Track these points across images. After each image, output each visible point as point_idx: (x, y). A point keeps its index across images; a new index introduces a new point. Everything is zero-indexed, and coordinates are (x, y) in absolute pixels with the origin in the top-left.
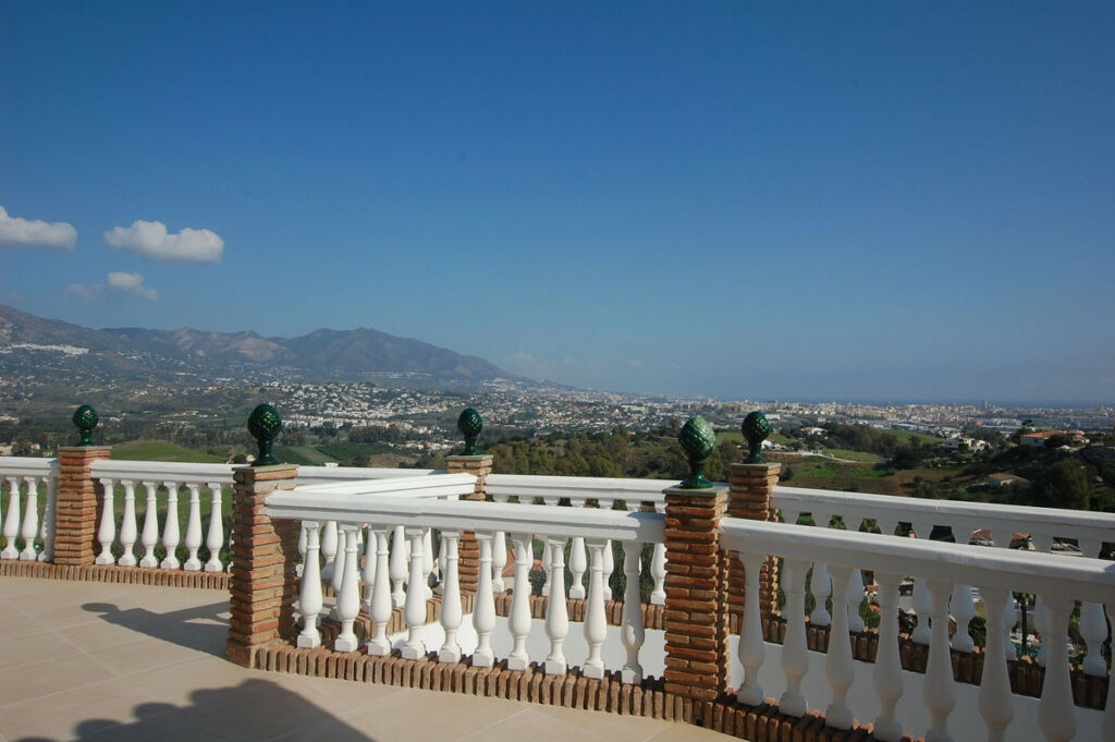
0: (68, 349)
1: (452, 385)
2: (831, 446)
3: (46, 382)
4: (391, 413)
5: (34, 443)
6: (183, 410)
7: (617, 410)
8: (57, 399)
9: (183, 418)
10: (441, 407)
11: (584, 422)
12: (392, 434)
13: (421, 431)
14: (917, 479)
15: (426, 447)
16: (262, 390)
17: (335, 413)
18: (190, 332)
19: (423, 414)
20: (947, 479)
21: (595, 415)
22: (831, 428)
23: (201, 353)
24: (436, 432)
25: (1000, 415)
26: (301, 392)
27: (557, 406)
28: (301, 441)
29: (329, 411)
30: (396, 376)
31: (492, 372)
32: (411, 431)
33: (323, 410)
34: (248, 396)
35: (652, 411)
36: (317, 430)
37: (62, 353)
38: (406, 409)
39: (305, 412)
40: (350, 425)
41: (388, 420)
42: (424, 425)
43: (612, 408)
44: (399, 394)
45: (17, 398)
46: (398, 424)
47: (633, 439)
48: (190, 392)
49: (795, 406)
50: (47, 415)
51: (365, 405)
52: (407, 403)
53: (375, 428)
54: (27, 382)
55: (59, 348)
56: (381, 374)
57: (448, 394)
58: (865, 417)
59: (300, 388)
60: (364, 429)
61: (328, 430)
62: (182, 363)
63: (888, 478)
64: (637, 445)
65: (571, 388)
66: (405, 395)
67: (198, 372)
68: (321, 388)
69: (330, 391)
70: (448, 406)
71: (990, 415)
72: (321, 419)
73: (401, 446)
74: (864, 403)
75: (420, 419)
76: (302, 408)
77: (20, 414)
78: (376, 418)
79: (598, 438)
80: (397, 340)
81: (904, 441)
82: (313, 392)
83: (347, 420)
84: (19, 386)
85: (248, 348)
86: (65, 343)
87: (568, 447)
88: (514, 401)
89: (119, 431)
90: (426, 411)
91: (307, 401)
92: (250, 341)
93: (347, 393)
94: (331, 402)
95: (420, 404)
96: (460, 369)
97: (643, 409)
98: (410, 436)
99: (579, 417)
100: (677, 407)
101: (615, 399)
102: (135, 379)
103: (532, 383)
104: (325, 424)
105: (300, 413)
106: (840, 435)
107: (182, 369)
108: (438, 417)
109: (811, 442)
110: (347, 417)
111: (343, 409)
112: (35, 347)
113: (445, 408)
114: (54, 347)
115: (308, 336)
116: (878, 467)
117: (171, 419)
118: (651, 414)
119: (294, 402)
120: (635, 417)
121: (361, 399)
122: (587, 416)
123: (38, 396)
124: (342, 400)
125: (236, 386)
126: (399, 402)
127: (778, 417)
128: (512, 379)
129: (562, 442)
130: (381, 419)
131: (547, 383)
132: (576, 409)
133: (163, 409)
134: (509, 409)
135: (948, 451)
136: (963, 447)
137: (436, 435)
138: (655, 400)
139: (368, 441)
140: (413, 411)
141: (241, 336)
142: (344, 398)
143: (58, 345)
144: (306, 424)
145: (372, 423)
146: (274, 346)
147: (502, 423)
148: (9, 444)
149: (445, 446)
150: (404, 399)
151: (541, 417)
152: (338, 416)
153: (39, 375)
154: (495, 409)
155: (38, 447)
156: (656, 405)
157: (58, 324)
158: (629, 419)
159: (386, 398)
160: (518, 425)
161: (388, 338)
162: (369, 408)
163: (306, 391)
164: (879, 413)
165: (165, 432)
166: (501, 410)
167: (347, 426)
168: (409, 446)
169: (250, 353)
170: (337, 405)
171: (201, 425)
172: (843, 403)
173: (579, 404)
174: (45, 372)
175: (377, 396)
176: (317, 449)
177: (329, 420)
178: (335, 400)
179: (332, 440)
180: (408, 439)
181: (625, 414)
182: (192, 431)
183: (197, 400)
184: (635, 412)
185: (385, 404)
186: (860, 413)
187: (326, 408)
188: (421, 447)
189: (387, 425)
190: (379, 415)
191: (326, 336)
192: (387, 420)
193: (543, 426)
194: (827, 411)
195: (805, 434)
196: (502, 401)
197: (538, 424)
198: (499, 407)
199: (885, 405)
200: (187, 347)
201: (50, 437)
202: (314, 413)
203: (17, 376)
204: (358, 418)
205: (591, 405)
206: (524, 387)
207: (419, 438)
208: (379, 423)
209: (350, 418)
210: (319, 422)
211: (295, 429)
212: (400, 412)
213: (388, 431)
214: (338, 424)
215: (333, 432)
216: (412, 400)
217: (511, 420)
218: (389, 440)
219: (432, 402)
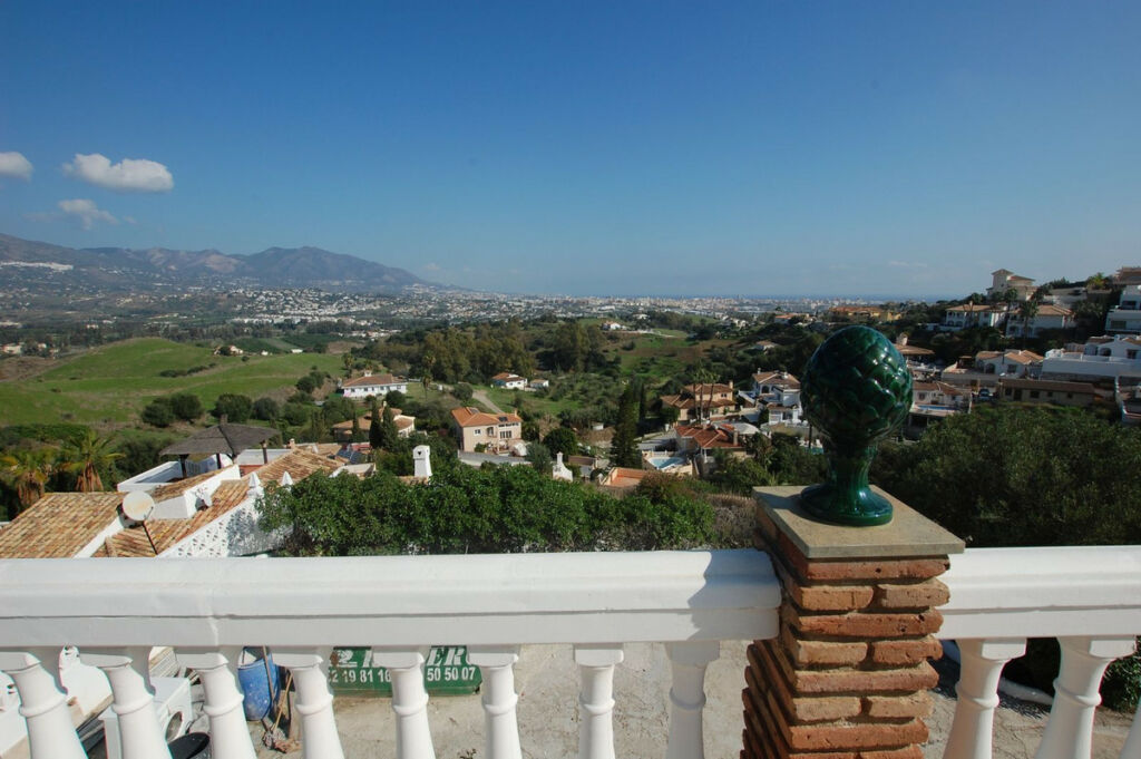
0: (54, 266)
1: (381, 289)
2: (653, 327)
3: (40, 293)
4: (337, 311)
5: (41, 342)
6: (164, 313)
7: (504, 305)
8: (52, 307)
9: (166, 320)
10: (375, 306)
11: (482, 313)
12: (340, 327)
14: (713, 347)
15: (368, 335)
16: (230, 296)
18: (161, 250)
19: (362, 312)
20: (730, 346)
21: (490, 309)
22: (651, 314)
23: (173, 267)
24: (374, 324)
25: (748, 304)
26: (262, 297)
27: (462, 304)
28: (269, 335)
29: (287, 311)
30: (337, 283)
31: (411, 279)
32: (355, 324)
33: (282, 310)
34: (219, 300)
35: (529, 305)
36: (280, 326)
37: (51, 270)
38: (348, 308)
39: (268, 312)
40: (306, 321)
41: (335, 316)
42: (363, 319)
43: (501, 304)
44: (342, 297)
45: (15, 307)
46: (344, 319)
47: (523, 325)
48: (169, 299)
49: (624, 300)
50: (48, 320)
51: (316, 306)
52: (349, 303)
53: (326, 322)
54: (22, 293)
55: (46, 265)
56: (325, 282)
57: (379, 296)
58: (668, 307)
59: (261, 294)
60: (318, 324)
61: (288, 325)
62: (158, 276)
63: (694, 347)
64: (526, 329)
65: (469, 290)
66: (346, 297)
67: (171, 281)
68: (278, 293)
69: (286, 295)
70: (381, 305)
71: (742, 304)
72: (282, 317)
73: (348, 336)
74: (667, 297)
75: (361, 315)
76: (265, 308)
77: (21, 320)
78: (325, 315)
79: (495, 325)
80: (335, 256)
81: (696, 322)
82: (272, 296)
83: (303, 318)
84: (15, 297)
85: (213, 262)
86: (53, 261)
87: (477, 332)
88: (430, 300)
89: (114, 331)
90: (364, 309)
91: (268, 304)
92: (214, 258)
93: (300, 297)
94: (288, 304)
95: (359, 303)
96: (386, 277)
97: (522, 304)
98: (355, 327)
99: (478, 310)
100: (545, 302)
101: (502, 298)
102: (119, 290)
103: (441, 287)
104: (286, 320)
105: (264, 312)
106: (658, 319)
107: (159, 280)
108: (374, 313)
109: (640, 324)
110: (301, 315)
111: (299, 309)
112: (23, 264)
113: (379, 307)
114: (41, 264)
115: (263, 253)
116: (689, 339)
117: (156, 320)
118: (528, 307)
119: (258, 305)
120: (518, 309)
121: (312, 301)
122: (484, 310)
123: (34, 304)
124: (297, 303)
125: (206, 294)
126: (342, 303)
127: (613, 307)
128: (427, 284)
129: (473, 329)
130: (329, 316)
131: (452, 287)
132: (476, 305)
133: (148, 312)
134: (426, 306)
135: (724, 327)
136: (733, 325)
137: (374, 327)
138: (529, 298)
139: (323, 333)
140: (354, 309)
141: (206, 253)
142: (298, 300)
143: (45, 262)
144: (270, 321)
145: (323, 319)
146: (234, 261)
147: (422, 316)
148: (17, 344)
149: (382, 334)
150: (346, 300)
151: (450, 311)
152: (295, 315)
153: (32, 288)
154: (416, 306)
155: (44, 346)
156: (531, 301)
157: (40, 245)
158: (513, 311)
159: (331, 300)
160: (434, 317)
161: (328, 254)
162: (319, 307)
163: (267, 296)
164: (677, 304)
165: (153, 331)
166: (421, 307)
167: (304, 322)
168: (355, 335)
169: (215, 267)
170: (293, 306)
171: (183, 324)
172: (654, 297)
173: (477, 301)
174: (37, 285)
175: (324, 298)
176: (283, 339)
177: (290, 317)
178: (291, 302)
179: (293, 333)
180: (354, 330)
181: (510, 308)
182: (175, 330)
183: (175, 305)
184: (517, 306)
185: (332, 304)
186: (665, 304)
187: (284, 308)
188: (364, 335)
189: (336, 320)
190: (328, 313)
191: (278, 253)
193: (453, 317)
194: (644, 303)
195: (636, 319)
196: (421, 300)
197: (450, 317)
198: (419, 305)
199: (679, 298)
200: (160, 263)
201: (54, 337)
202: (275, 313)
203: (11, 289)
204: (311, 316)
205: (485, 302)
206: (436, 290)
207: (361, 329)
208: (329, 319)
209: (305, 315)
210: (280, 319)
211: (262, 325)
212: (344, 310)
213: (336, 324)
214: (297, 321)
215: (293, 327)
216: (352, 301)
217: (429, 314)
218: (338, 330)
219: (368, 302)
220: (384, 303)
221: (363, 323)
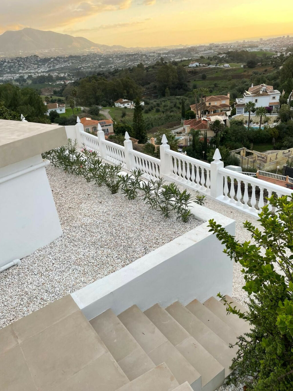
1: (72, 53)
4: (47, 69)
7: (144, 57)
10: (69, 64)
11: (130, 63)
12: (50, 78)
13: (62, 76)
15: (65, 83)
17: (24, 72)
19: (62, 68)
21: (135, 60)
29: (20, 71)
32: (57, 77)
36: (17, 80)
38: (54, 66)
39: (10, 72)
40: (31, 76)
42: (62, 73)
46: (51, 73)
51: (36, 66)
52: (54, 63)
53: (43, 77)
58: (249, 47)
60: (38, 78)
61: (22, 80)
63: (243, 73)
65: (124, 48)
66: (52, 60)
70: (72, 63)
72: (18, 75)
73: (54, 84)
75: (61, 70)
76: (9, 71)
78: (42, 72)
82: (11, 63)
83: (29, 74)
88: (100, 57)
90: (63, 66)
91: (10, 67)
93: (26, 61)
94: (21, 66)
95: (60, 63)
96: (74, 44)
97: (155, 54)
99: (128, 61)
100: (169, 52)
101: (143, 51)
103: (107, 47)
104: (20, 77)
105: (8, 73)
108: (68, 68)
111: (27, 69)
118: (158, 57)
119: (4, 69)
121: (33, 63)
122: (131, 60)
126: (50, 63)
127: (212, 51)
128: (98, 47)
130: (44, 72)
132: (127, 58)
134: (98, 61)
137: (68, 77)
139: (40, 83)
140: (57, 67)
142: (25, 64)
144: (12, 78)
145: (40, 75)
147: (96, 68)
150: (52, 61)
151: (112, 63)
154: (92, 62)
158: (149, 60)
160: (103, 68)
162: (38, 67)
166: (95, 62)
167: (30, 77)
168: (58, 83)
170: (23, 68)
173: (128, 55)
178: (22, 65)
180: (57, 80)
181: (147, 58)
184: (152, 56)
185: (44, 65)
187: (19, 70)
188: (63, 83)
189: (47, 75)
190: (43, 70)
192: (46, 72)
193: (113, 67)
194: (234, 46)
196: (95, 58)
197: (111, 67)
198: (94, 61)
202: (14, 73)
204: (34, 73)
207: (61, 79)
208: (43, 74)
209: (30, 73)
212: (52, 68)
213: (47, 77)
214: (26, 77)
215: (24, 81)
216: (56, 62)
217: (100, 66)
218: (49, 81)
219: (65, 62)
220: (73, 61)
221: (62, 75)
